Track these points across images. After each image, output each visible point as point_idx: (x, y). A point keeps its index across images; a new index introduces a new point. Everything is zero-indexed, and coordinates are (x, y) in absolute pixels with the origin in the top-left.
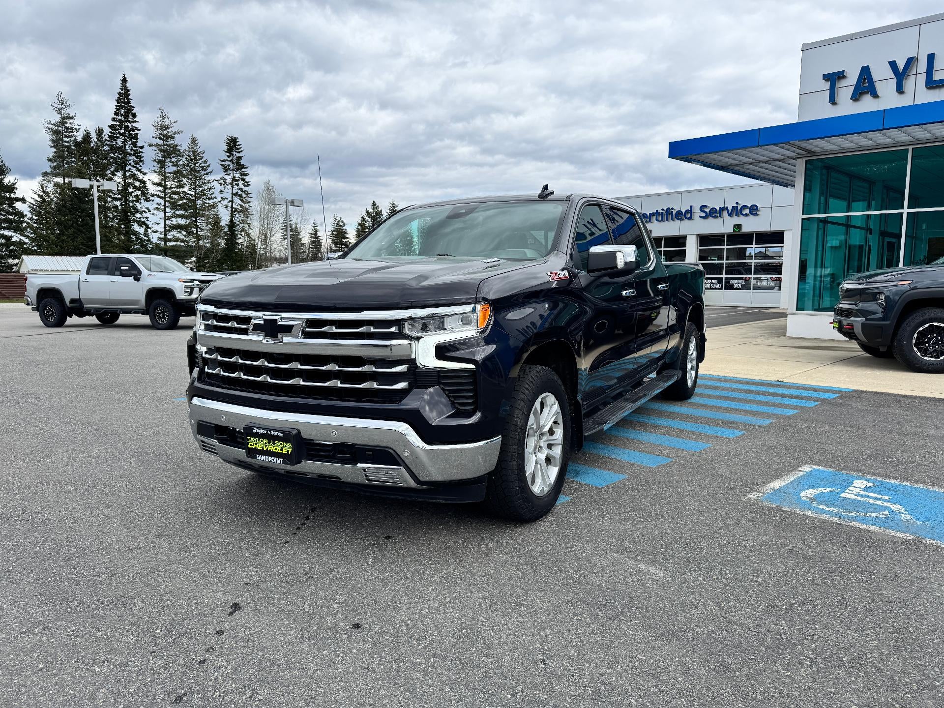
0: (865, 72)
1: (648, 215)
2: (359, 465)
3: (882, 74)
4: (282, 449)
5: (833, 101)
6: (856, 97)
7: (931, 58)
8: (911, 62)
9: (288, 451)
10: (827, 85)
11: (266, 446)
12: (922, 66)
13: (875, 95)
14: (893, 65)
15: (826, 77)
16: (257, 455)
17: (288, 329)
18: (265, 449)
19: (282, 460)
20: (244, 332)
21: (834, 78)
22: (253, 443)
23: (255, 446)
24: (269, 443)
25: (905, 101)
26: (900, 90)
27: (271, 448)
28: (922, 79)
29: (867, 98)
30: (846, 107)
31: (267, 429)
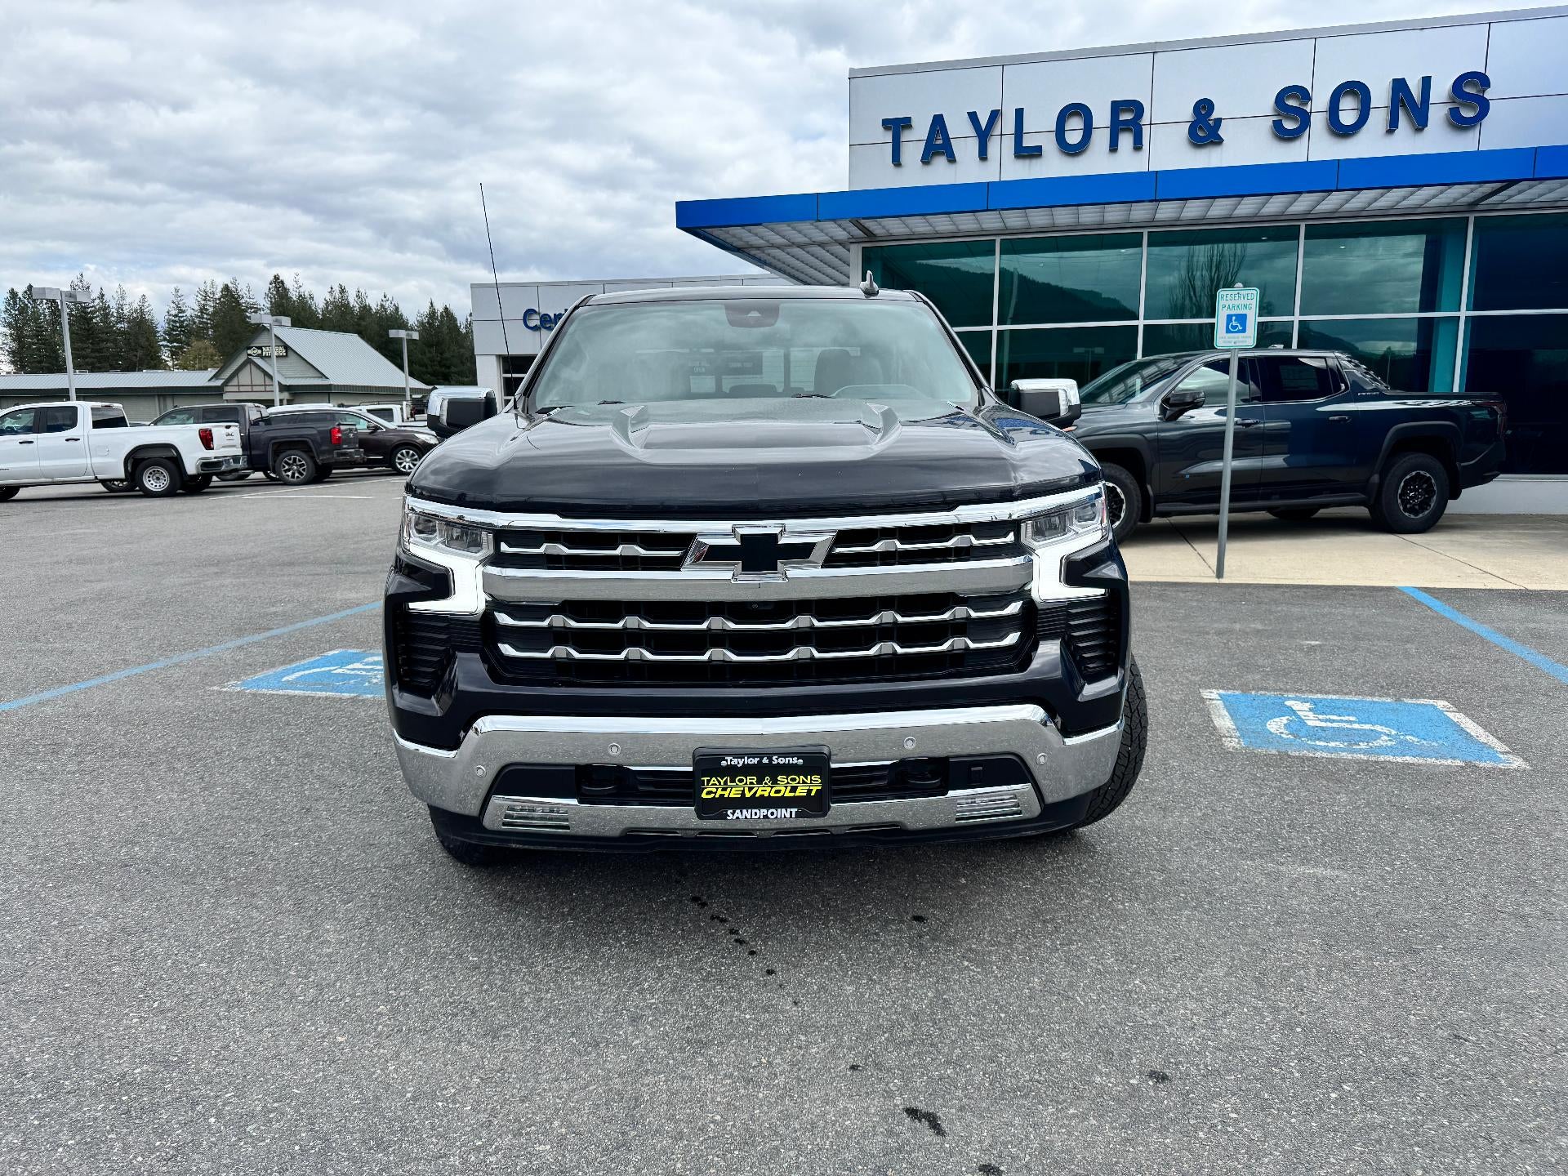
0: (938, 122)
1: (552, 316)
2: (951, 793)
3: (959, 129)
4: (794, 789)
5: (897, 161)
6: (926, 160)
7: (1019, 113)
8: (995, 115)
9: (810, 791)
10: (889, 137)
11: (750, 789)
12: (1008, 124)
13: (952, 159)
14: (973, 117)
15: (887, 124)
16: (729, 812)
17: (801, 552)
18: (748, 795)
19: (794, 810)
20: (674, 564)
21: (898, 126)
22: (712, 789)
23: (720, 792)
24: (759, 782)
25: (986, 174)
26: (983, 155)
27: (765, 790)
28: (1009, 143)
29: (940, 162)
30: (915, 175)
31: (761, 756)
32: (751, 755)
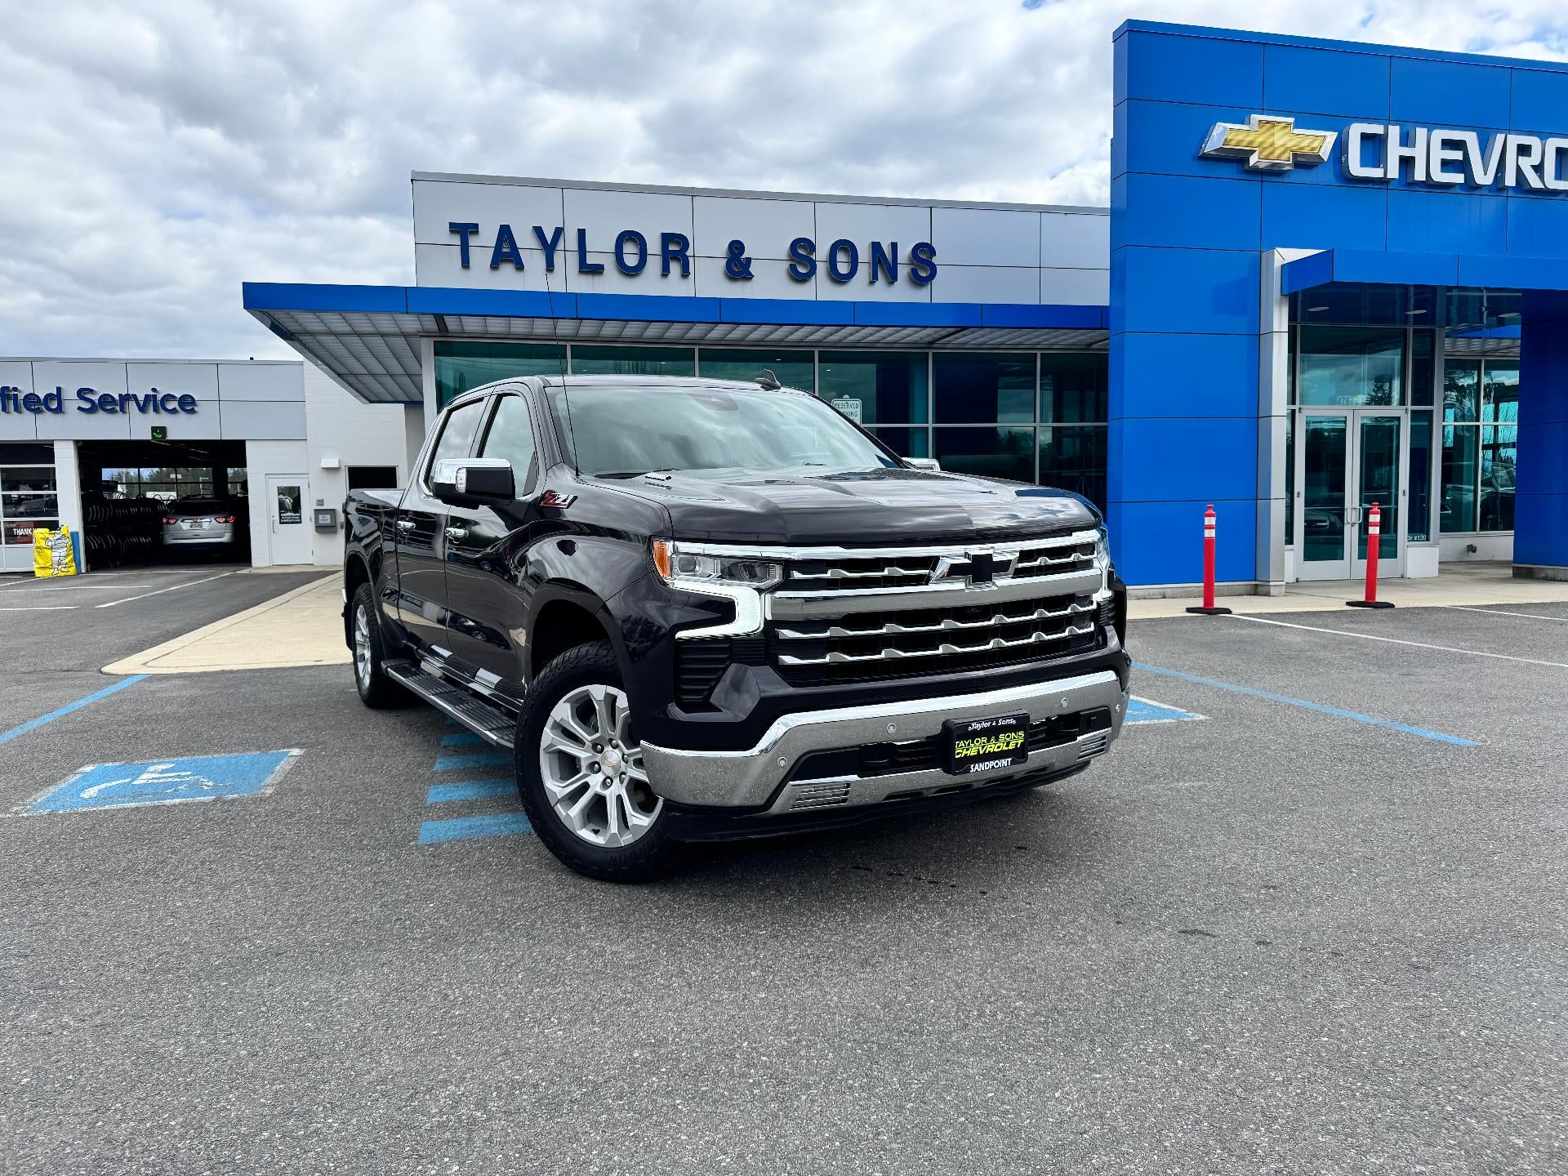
0: (505, 233)
2: (1080, 738)
3: (524, 239)
4: (1008, 745)
5: (466, 264)
6: (495, 266)
7: (582, 233)
8: (559, 232)
9: (1017, 744)
10: (457, 240)
11: (983, 747)
12: (570, 241)
13: (520, 267)
14: (538, 231)
15: (455, 228)
16: (969, 767)
17: (1003, 567)
18: (981, 753)
19: (1010, 759)
21: (465, 231)
22: (963, 750)
23: (965, 752)
24: (989, 741)
25: (556, 284)
26: (550, 267)
27: (992, 747)
28: (573, 260)
29: (507, 269)
30: (482, 277)
31: (991, 720)
32: (986, 721)
